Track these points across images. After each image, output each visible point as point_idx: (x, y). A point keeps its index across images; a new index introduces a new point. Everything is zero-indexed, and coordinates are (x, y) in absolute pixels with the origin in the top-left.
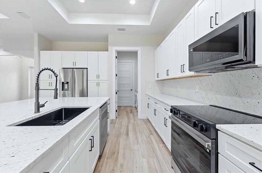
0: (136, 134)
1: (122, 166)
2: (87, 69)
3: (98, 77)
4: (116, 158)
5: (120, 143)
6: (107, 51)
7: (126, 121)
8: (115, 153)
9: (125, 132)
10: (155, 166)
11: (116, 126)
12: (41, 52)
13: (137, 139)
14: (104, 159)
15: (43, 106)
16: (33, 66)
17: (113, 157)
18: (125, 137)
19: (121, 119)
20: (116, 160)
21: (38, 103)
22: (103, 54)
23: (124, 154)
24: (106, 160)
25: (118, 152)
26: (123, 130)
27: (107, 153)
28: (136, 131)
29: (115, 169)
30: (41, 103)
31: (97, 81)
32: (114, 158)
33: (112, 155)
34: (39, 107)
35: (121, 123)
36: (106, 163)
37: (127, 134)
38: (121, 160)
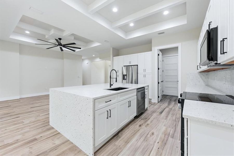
0: (169, 114)
1: (148, 124)
2: (137, 65)
3: (145, 70)
4: (146, 121)
5: (152, 116)
6: (151, 51)
7: (165, 106)
8: (147, 119)
9: (160, 111)
10: (170, 132)
11: (155, 107)
12: (114, 57)
13: (167, 117)
15: (112, 85)
16: (110, 65)
17: (144, 120)
18: (158, 114)
19: (162, 104)
21: (111, 84)
22: (148, 54)
23: (152, 121)
24: (140, 119)
25: (149, 119)
26: (160, 110)
27: (142, 117)
28: (169, 113)
29: (144, 124)
30: (112, 84)
31: (144, 74)
34: (111, 85)
35: (161, 106)
36: (140, 121)
37: (161, 113)
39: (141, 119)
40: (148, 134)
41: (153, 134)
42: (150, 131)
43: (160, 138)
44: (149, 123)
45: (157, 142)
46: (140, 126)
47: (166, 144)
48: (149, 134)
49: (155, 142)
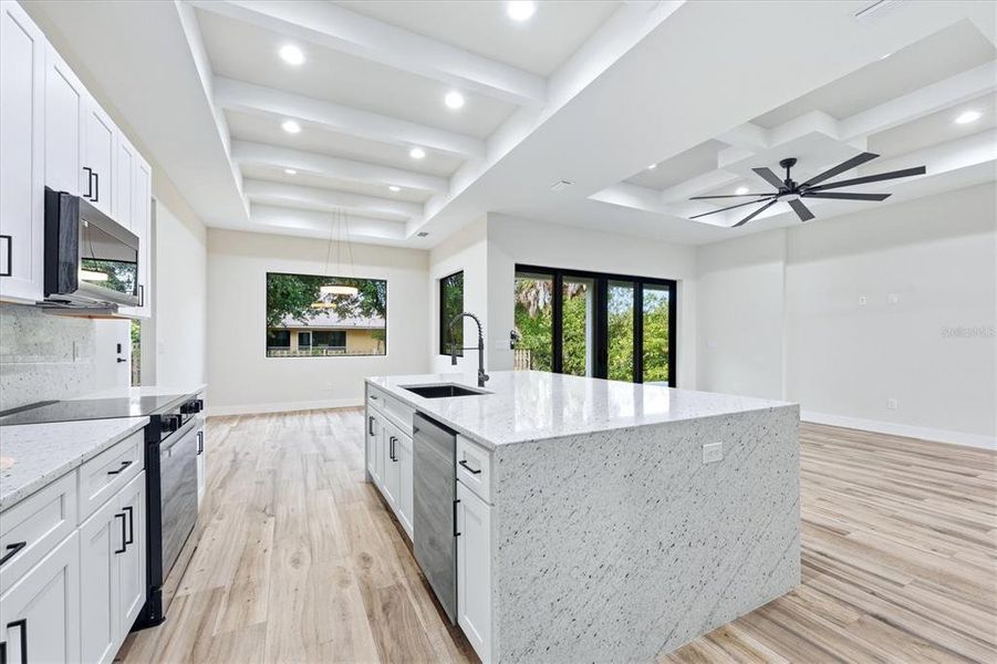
8: (384, 609)
14: (409, 581)
20: (368, 591)
25: (371, 615)
29: (361, 572)
32: (378, 593)
33: (391, 597)
38: (354, 595)
39: (400, 586)
40: (311, 551)
41: (296, 562)
42: (312, 563)
43: (264, 565)
44: (347, 591)
45: (270, 550)
46: (366, 559)
47: (241, 560)
48: (307, 554)
49: (275, 548)
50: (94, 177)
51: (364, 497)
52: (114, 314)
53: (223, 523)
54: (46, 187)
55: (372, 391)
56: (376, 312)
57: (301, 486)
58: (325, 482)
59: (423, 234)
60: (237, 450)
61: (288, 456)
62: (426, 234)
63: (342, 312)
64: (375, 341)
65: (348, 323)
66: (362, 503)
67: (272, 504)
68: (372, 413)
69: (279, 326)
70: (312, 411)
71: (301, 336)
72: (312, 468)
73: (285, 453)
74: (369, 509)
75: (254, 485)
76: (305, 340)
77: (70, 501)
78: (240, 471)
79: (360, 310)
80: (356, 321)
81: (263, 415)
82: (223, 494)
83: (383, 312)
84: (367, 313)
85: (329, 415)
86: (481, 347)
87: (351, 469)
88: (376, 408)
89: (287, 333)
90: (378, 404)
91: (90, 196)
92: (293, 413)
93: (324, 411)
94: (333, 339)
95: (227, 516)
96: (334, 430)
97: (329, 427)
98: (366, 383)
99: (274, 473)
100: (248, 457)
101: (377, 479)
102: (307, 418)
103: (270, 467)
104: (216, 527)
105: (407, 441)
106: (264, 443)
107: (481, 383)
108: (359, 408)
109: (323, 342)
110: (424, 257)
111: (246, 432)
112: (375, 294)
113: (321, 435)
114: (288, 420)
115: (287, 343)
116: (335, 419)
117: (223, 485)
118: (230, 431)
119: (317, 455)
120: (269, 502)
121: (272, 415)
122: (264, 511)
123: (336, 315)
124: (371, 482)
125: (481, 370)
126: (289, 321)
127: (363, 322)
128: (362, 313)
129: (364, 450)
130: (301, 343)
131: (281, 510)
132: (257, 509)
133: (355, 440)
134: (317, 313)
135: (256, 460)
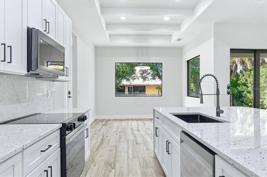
50: (47, 24)
51: (153, 166)
52: (57, 80)
53: (95, 168)
54: (28, 27)
55: (157, 115)
56: (157, 78)
57: (126, 155)
58: (136, 155)
59: (179, 40)
60: (104, 134)
61: (122, 139)
62: (181, 39)
63: (144, 78)
64: (157, 90)
65: (146, 83)
66: (152, 169)
67: (114, 162)
68: (157, 125)
69: (121, 84)
70: (132, 119)
71: (129, 88)
72: (131, 146)
73: (121, 138)
74: (156, 174)
75: (108, 152)
76: (130, 90)
77: (18, 168)
78: (104, 144)
79: (151, 77)
80: (150, 82)
81: (114, 120)
82: (97, 153)
83: (160, 77)
84: (154, 78)
85: (138, 122)
86: (218, 94)
87: (147, 149)
88: (159, 123)
89: (124, 87)
90: (160, 121)
91: (46, 31)
92: (125, 120)
93: (137, 120)
94: (140, 90)
95: (97, 166)
96: (140, 129)
97: (138, 127)
98: (154, 110)
99: (116, 147)
100: (107, 138)
101: (159, 158)
102: (130, 122)
103: (115, 144)
104: (93, 169)
105: (176, 146)
106: (113, 132)
107: (218, 114)
108: (151, 120)
109: (136, 91)
110: (180, 50)
111: (108, 127)
112: (157, 70)
113: (135, 131)
114: (123, 122)
115: (123, 91)
116: (141, 123)
117: (97, 150)
118: (102, 126)
119: (133, 140)
120: (113, 162)
121: (117, 120)
122: (111, 165)
123: (142, 79)
124: (156, 158)
125: (218, 107)
126: (124, 82)
127: (153, 82)
128: (152, 78)
129: (153, 141)
130: (129, 91)
131: (118, 166)
132: (108, 164)
133: (149, 135)
134: (135, 79)
135: (110, 140)
